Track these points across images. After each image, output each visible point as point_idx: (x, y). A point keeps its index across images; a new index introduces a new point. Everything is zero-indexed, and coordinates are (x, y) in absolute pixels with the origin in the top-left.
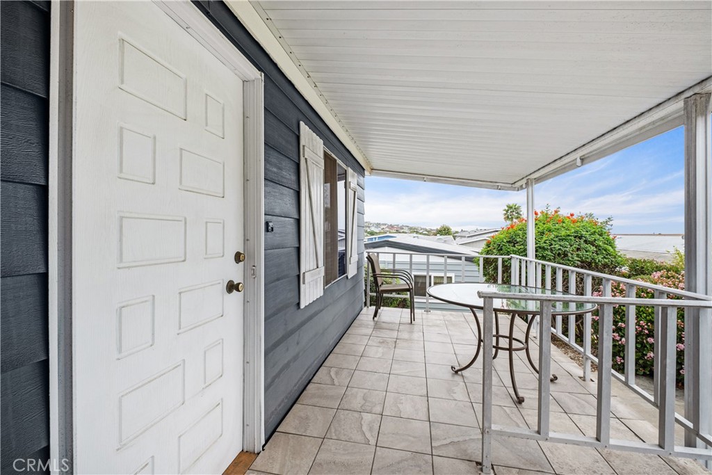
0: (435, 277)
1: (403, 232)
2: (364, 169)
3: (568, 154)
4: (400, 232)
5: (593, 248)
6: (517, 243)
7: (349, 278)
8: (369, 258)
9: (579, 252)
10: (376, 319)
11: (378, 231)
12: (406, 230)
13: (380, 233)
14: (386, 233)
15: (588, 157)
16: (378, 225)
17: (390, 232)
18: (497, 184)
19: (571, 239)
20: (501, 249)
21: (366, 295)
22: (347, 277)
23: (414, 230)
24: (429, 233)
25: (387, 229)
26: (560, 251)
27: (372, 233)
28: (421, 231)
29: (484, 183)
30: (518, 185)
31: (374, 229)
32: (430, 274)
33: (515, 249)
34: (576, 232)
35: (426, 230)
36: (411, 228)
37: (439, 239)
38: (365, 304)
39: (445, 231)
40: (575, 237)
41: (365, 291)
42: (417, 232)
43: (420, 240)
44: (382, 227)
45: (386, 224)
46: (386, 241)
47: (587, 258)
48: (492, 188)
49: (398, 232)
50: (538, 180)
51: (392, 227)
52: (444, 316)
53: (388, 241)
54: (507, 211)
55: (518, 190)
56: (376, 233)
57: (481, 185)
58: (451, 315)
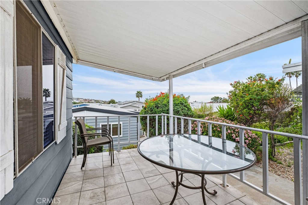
0: (113, 125)
1: (92, 103)
2: (72, 57)
3: (200, 60)
4: (90, 103)
5: (187, 109)
6: (159, 107)
7: (58, 143)
8: (77, 123)
9: (183, 111)
10: (83, 168)
11: (78, 102)
12: (93, 101)
13: (79, 103)
14: (83, 103)
15: (209, 63)
16: (78, 99)
17: (85, 103)
18: (153, 77)
19: (179, 105)
20: (152, 111)
21: (74, 149)
22: (56, 143)
23: (97, 102)
24: (105, 102)
25: (83, 101)
26: (177, 111)
27: (75, 103)
28: (101, 102)
29: (147, 76)
30: (163, 78)
31: (75, 101)
32: (110, 123)
33: (158, 110)
34: (181, 102)
35: (103, 102)
36: (95, 101)
37: (111, 105)
38: (74, 154)
39: (113, 102)
40: (181, 104)
41: (74, 145)
42: (99, 103)
43: (102, 106)
44: (80, 100)
45: (82, 99)
46: (85, 107)
47: (185, 113)
48: (150, 79)
49: (89, 102)
50: (174, 76)
51: (86, 100)
52: (130, 153)
53: (86, 107)
54: (137, 94)
55: (161, 81)
56: (77, 103)
57: (145, 77)
58: (133, 151)
